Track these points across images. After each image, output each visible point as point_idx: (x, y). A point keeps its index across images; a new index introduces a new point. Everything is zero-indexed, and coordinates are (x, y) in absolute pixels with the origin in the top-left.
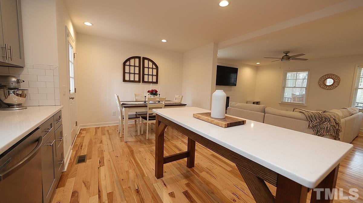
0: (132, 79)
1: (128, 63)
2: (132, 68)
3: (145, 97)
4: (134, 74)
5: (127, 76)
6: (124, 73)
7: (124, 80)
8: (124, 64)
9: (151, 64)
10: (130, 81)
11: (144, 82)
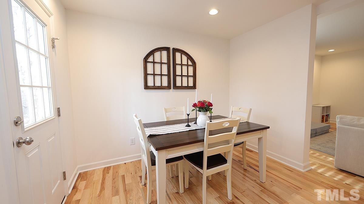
0: (158, 84)
1: (151, 59)
2: (158, 66)
4: (161, 75)
5: (150, 79)
6: (146, 74)
7: (147, 87)
8: (146, 60)
10: (155, 88)
11: (176, 87)
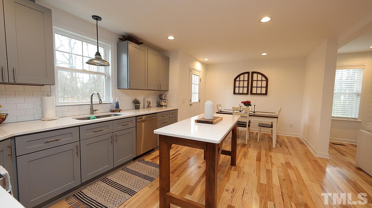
0: (241, 92)
1: (238, 79)
2: (242, 83)
3: (255, 106)
4: (243, 87)
5: (237, 90)
6: (235, 87)
7: (234, 93)
8: (235, 80)
9: (260, 76)
10: (239, 94)
11: (252, 94)
